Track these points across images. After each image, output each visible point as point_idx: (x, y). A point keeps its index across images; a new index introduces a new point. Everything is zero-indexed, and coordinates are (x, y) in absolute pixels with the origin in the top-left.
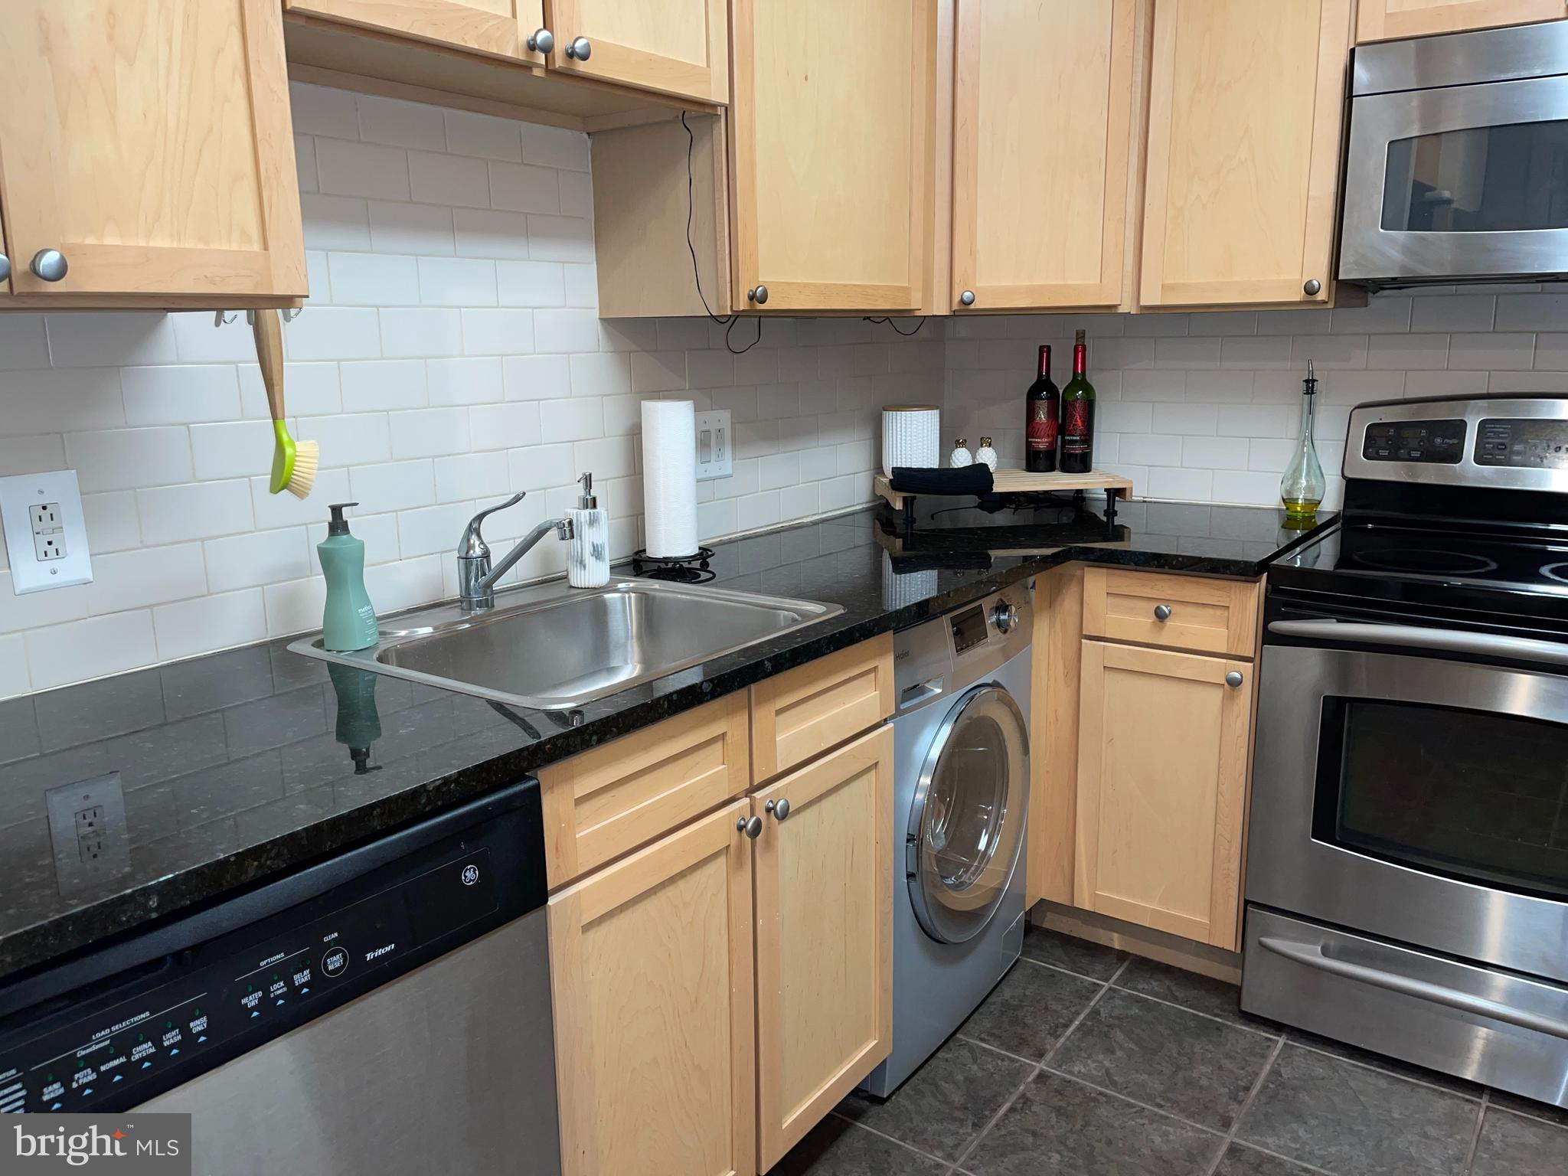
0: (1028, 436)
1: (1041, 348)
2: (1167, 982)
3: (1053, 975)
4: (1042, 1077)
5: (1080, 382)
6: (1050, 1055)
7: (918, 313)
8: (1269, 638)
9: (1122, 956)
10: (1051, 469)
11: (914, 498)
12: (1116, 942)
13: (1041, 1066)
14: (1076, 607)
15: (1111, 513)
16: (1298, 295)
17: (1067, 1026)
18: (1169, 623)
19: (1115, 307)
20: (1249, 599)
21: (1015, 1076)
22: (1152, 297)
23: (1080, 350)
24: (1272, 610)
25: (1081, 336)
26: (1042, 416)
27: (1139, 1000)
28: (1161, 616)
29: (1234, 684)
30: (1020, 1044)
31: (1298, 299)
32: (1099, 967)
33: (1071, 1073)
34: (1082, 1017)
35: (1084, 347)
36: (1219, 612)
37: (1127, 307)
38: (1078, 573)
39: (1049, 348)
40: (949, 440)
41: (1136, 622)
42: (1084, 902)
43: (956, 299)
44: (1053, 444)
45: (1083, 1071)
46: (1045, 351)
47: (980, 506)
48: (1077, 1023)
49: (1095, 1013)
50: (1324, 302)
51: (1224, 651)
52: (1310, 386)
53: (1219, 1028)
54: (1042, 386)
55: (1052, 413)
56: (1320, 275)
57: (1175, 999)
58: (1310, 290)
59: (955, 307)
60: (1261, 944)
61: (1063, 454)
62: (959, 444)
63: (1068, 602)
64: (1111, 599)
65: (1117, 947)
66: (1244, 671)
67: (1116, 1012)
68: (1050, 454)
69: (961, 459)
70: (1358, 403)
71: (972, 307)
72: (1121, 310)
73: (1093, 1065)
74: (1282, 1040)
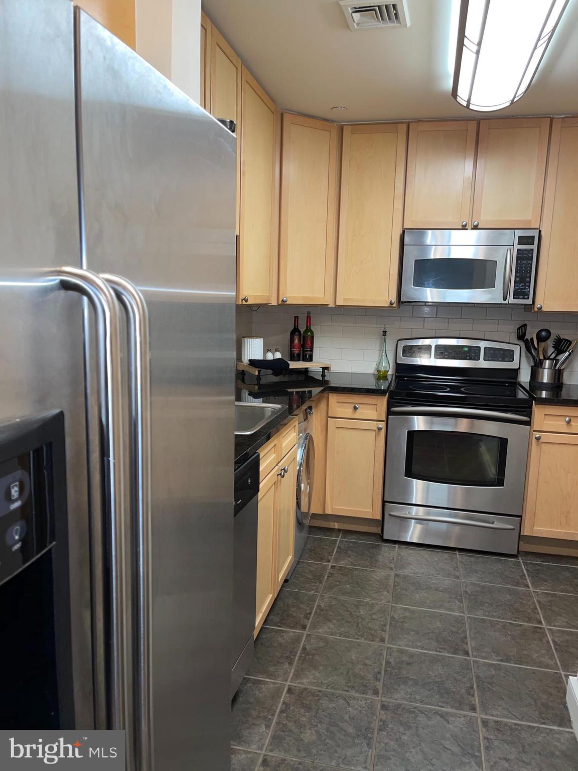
0: (291, 349)
1: (295, 317)
2: (358, 536)
3: (320, 539)
4: (333, 567)
5: (308, 329)
6: (332, 561)
7: (269, 305)
8: (389, 413)
9: (339, 530)
10: (299, 360)
11: (260, 371)
12: (336, 526)
13: (330, 564)
14: (325, 408)
15: (323, 376)
16: (387, 304)
17: (333, 552)
18: (357, 410)
19: (328, 305)
20: (383, 402)
21: (325, 568)
22: (340, 302)
23: (309, 318)
24: (390, 405)
25: (309, 313)
26: (296, 341)
27: (351, 542)
28: (355, 408)
29: (380, 429)
30: (321, 559)
31: (387, 306)
32: (334, 534)
33: (341, 564)
34: (336, 549)
35: (310, 317)
36: (373, 406)
37: (331, 305)
38: (326, 395)
39: (298, 317)
40: (266, 350)
41: (347, 411)
42: (329, 511)
43: (281, 300)
44: (300, 351)
45: (344, 563)
46: (296, 318)
47: (272, 374)
48: (335, 551)
49: (339, 547)
50: (395, 307)
51: (376, 419)
52: (385, 332)
53: (378, 545)
54: (295, 331)
55: (299, 340)
56: (394, 298)
57: (362, 540)
58: (391, 303)
59: (280, 303)
60: (390, 515)
61: (303, 355)
62: (268, 351)
63: (323, 406)
64: (338, 404)
65: (336, 528)
66: (382, 425)
67: (346, 546)
68: (299, 355)
69: (270, 356)
70: (398, 339)
71: (287, 303)
72: (329, 306)
73: (346, 561)
74: (397, 546)
